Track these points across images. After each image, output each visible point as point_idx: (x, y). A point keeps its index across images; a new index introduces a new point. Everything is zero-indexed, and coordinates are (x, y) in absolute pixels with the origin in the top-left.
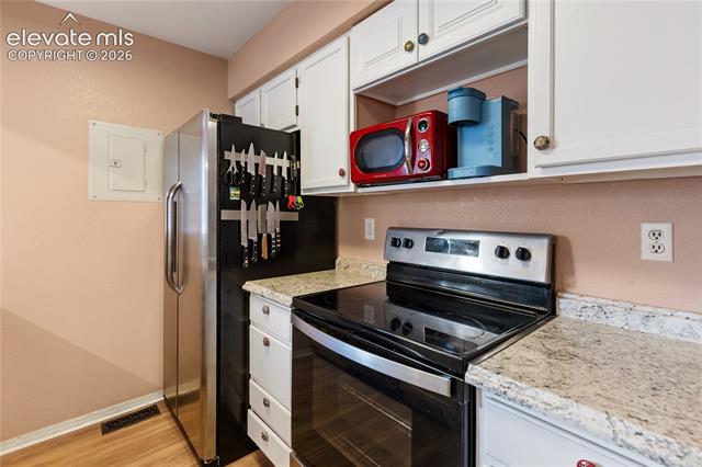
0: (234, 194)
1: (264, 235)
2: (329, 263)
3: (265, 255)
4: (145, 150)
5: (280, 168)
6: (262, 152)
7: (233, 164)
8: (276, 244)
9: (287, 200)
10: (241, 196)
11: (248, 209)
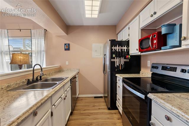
0: (114, 56)
1: (120, 64)
2: (138, 72)
3: (120, 69)
4: (101, 48)
5: (124, 49)
6: (120, 46)
7: (114, 50)
8: (123, 66)
9: (126, 56)
10: (115, 56)
11: (117, 59)
